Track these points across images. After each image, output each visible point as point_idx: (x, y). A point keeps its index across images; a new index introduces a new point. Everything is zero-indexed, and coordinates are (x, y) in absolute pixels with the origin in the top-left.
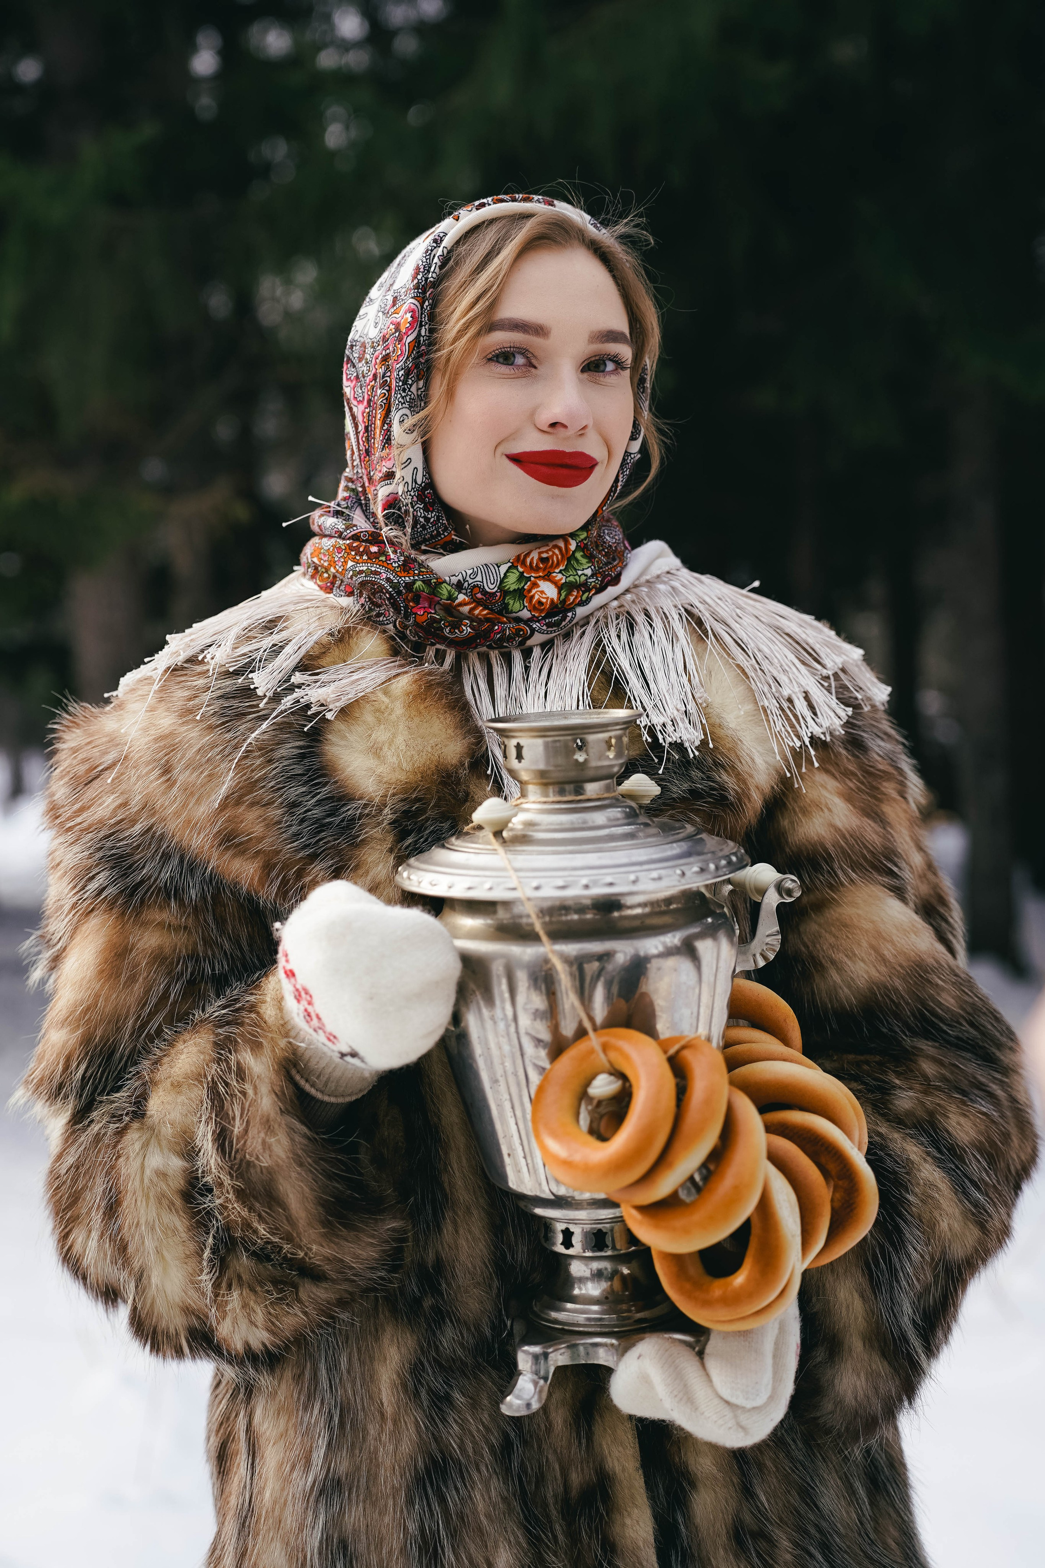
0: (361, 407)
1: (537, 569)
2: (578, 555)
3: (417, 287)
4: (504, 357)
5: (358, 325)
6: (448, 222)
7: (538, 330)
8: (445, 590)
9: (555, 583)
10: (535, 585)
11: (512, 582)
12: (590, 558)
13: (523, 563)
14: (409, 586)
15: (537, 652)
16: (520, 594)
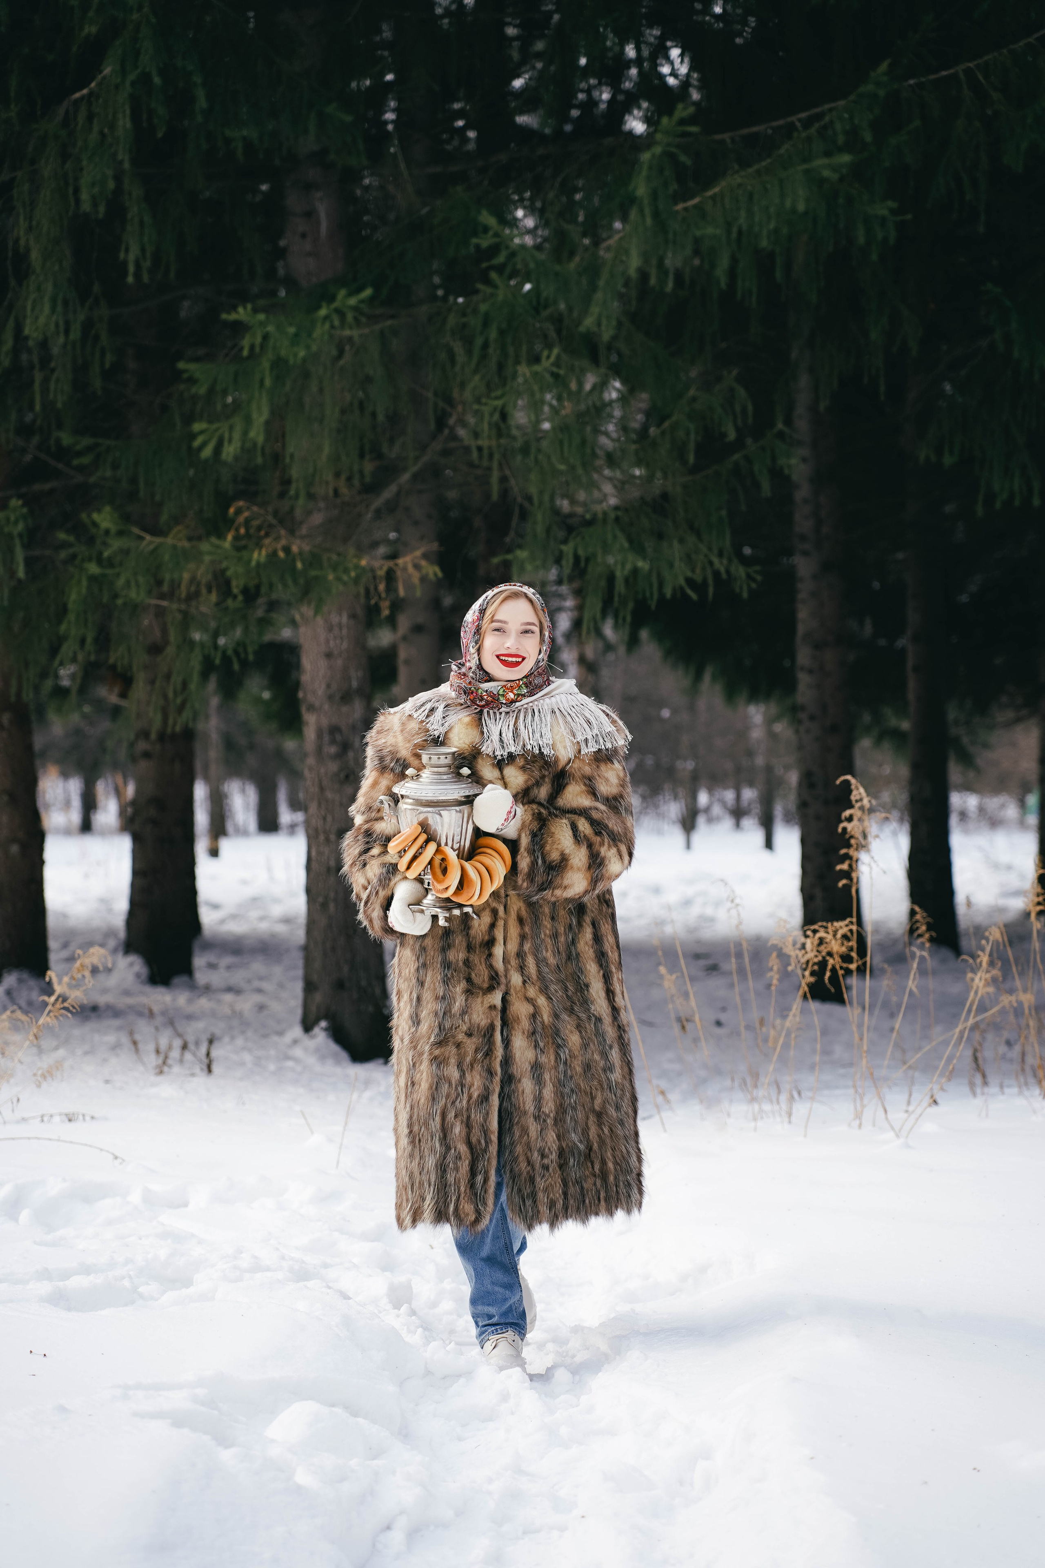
0: (465, 640)
1: (509, 689)
2: (523, 686)
3: (480, 610)
4: (497, 630)
5: (467, 616)
6: (490, 591)
7: (505, 622)
8: (480, 691)
9: (514, 694)
10: (508, 693)
11: (501, 692)
12: (527, 687)
13: (505, 687)
14: (470, 689)
15: (503, 714)
16: (503, 695)
